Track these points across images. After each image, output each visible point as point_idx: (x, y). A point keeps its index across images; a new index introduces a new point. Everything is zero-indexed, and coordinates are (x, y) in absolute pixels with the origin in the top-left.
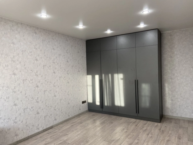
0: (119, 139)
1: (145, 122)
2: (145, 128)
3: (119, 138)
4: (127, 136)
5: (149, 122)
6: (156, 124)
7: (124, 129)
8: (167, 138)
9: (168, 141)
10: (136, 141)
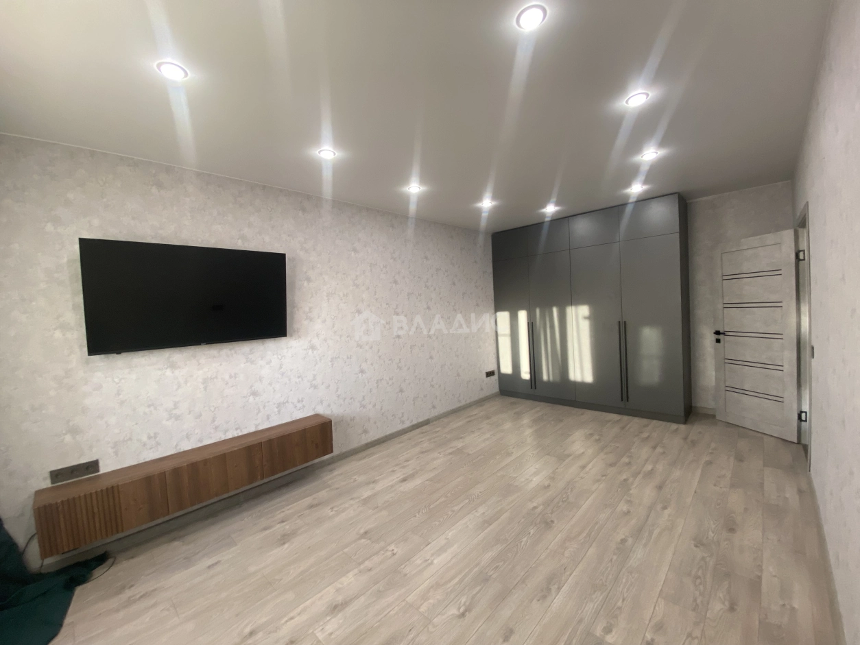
0: (583, 453)
1: (645, 421)
2: (645, 435)
3: (582, 451)
4: (602, 449)
5: (655, 421)
6: (674, 426)
7: (591, 435)
8: (705, 458)
9: (709, 463)
10: (625, 460)
